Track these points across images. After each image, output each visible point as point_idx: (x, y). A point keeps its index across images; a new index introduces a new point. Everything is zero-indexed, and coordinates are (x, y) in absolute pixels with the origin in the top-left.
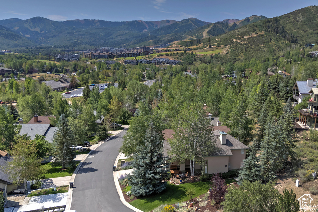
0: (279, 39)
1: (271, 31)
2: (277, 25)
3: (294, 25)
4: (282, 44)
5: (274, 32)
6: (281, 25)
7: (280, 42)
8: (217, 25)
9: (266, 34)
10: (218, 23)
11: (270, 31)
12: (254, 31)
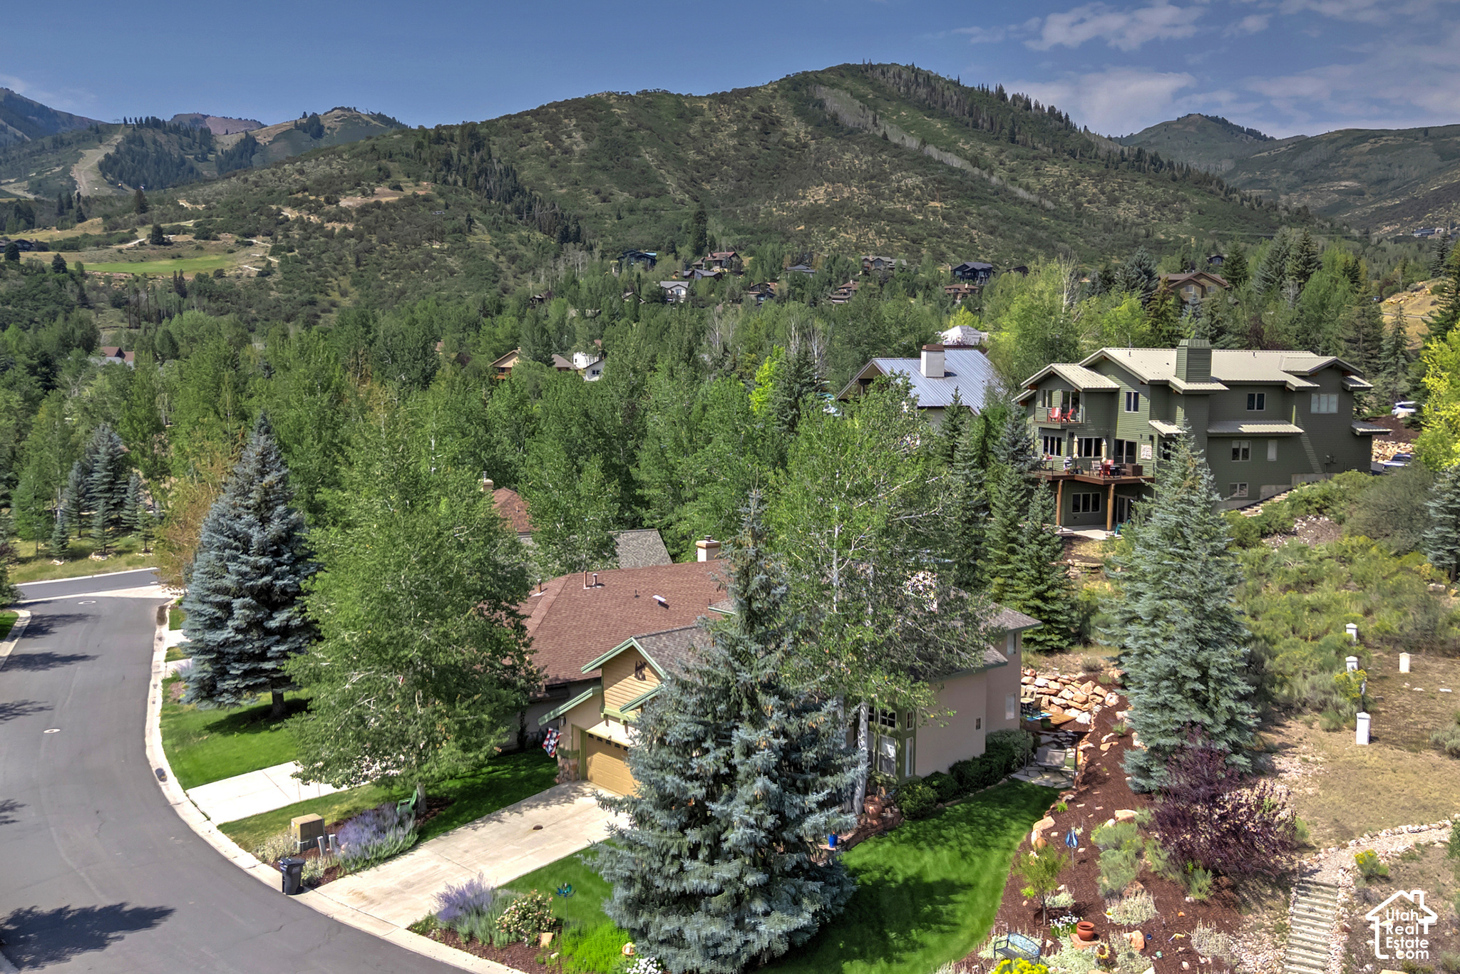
0: (506, 221)
1: (460, 184)
2: (483, 160)
3: (553, 166)
4: (521, 243)
5: (477, 188)
6: (499, 161)
7: (512, 236)
8: (148, 134)
9: (441, 195)
10: (155, 123)
11: (455, 183)
12: (383, 175)
